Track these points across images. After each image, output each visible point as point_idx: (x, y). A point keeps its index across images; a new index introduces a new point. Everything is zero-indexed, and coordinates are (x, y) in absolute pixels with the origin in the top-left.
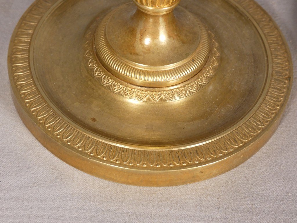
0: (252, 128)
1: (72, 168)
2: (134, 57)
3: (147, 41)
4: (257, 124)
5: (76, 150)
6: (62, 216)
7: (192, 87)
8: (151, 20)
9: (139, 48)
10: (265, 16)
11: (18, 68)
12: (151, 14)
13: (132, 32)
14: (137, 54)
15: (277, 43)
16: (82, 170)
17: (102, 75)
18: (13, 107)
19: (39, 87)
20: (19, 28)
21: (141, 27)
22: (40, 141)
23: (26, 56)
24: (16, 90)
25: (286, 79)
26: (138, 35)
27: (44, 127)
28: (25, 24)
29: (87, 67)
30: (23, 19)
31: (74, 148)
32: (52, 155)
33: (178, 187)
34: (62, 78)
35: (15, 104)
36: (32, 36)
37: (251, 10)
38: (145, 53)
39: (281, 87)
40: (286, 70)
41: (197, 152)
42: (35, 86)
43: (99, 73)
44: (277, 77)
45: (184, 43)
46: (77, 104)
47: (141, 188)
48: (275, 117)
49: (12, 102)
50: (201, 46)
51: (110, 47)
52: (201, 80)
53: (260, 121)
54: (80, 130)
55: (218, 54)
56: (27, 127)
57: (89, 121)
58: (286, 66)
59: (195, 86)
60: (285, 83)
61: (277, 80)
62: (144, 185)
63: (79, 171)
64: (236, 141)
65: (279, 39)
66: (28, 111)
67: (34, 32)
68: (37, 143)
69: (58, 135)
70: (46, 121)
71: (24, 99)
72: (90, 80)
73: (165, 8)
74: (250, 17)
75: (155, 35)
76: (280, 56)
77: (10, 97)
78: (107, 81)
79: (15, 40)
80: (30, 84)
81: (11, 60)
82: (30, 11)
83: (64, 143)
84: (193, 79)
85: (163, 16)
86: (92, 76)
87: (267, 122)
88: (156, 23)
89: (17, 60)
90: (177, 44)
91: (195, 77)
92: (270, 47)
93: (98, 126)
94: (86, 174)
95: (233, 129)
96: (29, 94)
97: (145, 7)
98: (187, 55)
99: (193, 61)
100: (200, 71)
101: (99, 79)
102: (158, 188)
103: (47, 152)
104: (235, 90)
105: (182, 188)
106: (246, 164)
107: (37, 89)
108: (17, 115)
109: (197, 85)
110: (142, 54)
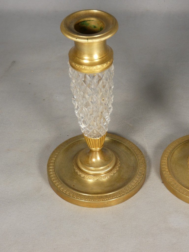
0: (127, 190)
1: (65, 201)
2: (88, 165)
3: (94, 160)
4: (128, 189)
5: (67, 195)
6: (60, 215)
7: (108, 176)
8: (94, 153)
9: (90, 162)
10: (141, 153)
11: (50, 168)
12: (94, 151)
13: (88, 157)
14: (89, 164)
15: (142, 162)
16: (69, 202)
17: (80, 173)
18: (48, 182)
19: (57, 175)
20: (52, 155)
21: (91, 155)
22: (56, 193)
23: (53, 164)
24: (49, 175)
25: (143, 175)
26: (90, 158)
27: (57, 187)
28: (54, 154)
29: (73, 168)
30: (54, 152)
31: (66, 194)
32: (59, 197)
33: (100, 208)
34: (65, 172)
35: (49, 181)
36: (56, 158)
37: (135, 151)
38: (92, 164)
39: (140, 177)
40: (143, 172)
41: (106, 197)
42: (56, 174)
43: (77, 171)
44: (139, 174)
45: (106, 161)
46: (69, 181)
47: (88, 208)
48: (135, 187)
49: (48, 180)
50: (112, 162)
51: (81, 162)
52: (112, 174)
53: (130, 188)
54: (69, 189)
55: (119, 165)
56: (52, 188)
57: (72, 186)
58: (144, 170)
59: (109, 176)
60: (142, 176)
61: (139, 175)
62: (88, 207)
63: (68, 202)
64: (120, 194)
65: (144, 161)
66: (53, 183)
67: (57, 157)
68: (55, 193)
69: (61, 190)
70: (58, 185)
71: (51, 178)
72: (74, 173)
73: (98, 149)
74: (134, 153)
75: (96, 158)
76: (142, 167)
77: (47, 178)
78: (79, 173)
79: (50, 159)
80: (54, 174)
81: (48, 166)
82: (56, 149)
83: (63, 193)
84: (108, 173)
85: (98, 151)
86: (75, 171)
87: (132, 188)
88: (96, 154)
89: (50, 166)
90: (103, 161)
91: (109, 173)
92: (139, 164)
93: (75, 187)
94: (70, 203)
95: (120, 190)
96: (53, 177)
97: (91, 148)
98: (106, 165)
99: (108, 167)
100: (111, 170)
101: (77, 172)
102: (93, 208)
103: (58, 196)
104: (124, 178)
105: (101, 209)
106: (124, 202)
107: (56, 175)
108: (49, 184)
109: (110, 175)
110: (91, 164)
